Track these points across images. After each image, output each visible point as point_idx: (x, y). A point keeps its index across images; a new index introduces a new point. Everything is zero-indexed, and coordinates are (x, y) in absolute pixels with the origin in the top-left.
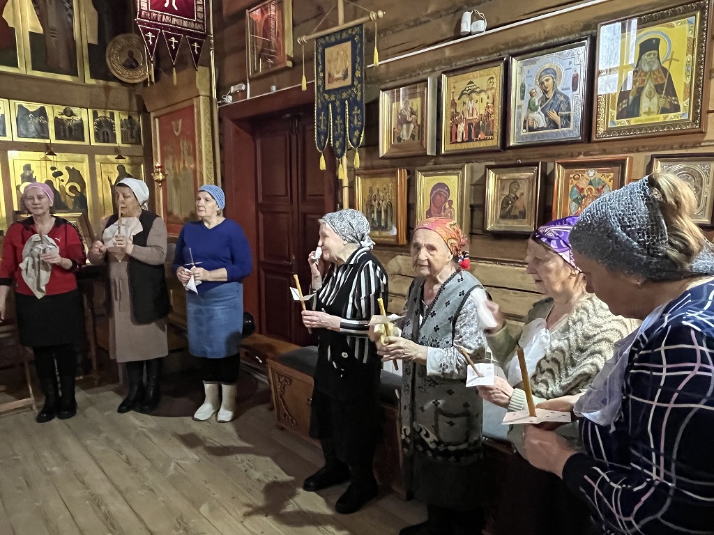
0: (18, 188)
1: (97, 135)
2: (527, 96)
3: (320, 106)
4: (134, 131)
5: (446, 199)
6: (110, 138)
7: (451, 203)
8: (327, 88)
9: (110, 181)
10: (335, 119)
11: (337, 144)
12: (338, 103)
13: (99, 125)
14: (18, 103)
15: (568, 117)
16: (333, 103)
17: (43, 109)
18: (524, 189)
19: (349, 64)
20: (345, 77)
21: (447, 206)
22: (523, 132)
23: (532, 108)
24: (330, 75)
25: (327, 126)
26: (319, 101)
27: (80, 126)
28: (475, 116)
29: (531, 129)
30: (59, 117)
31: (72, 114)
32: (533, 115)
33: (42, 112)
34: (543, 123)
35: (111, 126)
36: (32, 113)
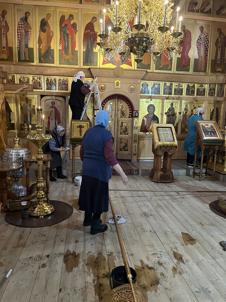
0: (183, 112)
1: (209, 93)
4: (222, 91)
6: (213, 95)
9: (211, 110)
13: (210, 90)
14: (188, 84)
17: (194, 85)
27: (204, 90)
30: (199, 88)
31: (203, 86)
33: (194, 86)
35: (214, 90)
36: (191, 87)
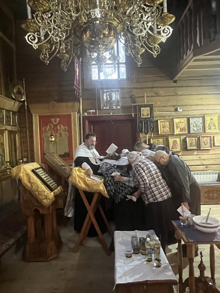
2: (193, 125)
3: (139, 121)
4: (15, 120)
5: (177, 143)
6: (10, 123)
7: (178, 144)
8: (142, 117)
10: (144, 125)
11: (145, 131)
12: (146, 121)
13: (8, 117)
15: (200, 129)
16: (144, 121)
18: (194, 141)
19: (149, 112)
20: (148, 115)
21: (177, 145)
22: (192, 131)
23: (194, 127)
24: (143, 114)
25: (142, 126)
26: (139, 120)
27: (3, 117)
28: (182, 127)
29: (194, 130)
32: (194, 128)
34: (196, 129)
